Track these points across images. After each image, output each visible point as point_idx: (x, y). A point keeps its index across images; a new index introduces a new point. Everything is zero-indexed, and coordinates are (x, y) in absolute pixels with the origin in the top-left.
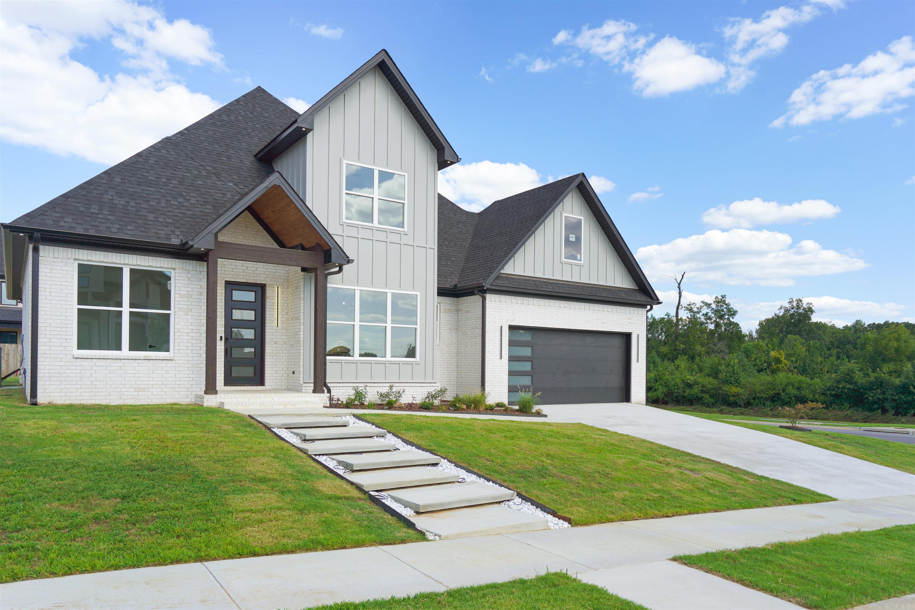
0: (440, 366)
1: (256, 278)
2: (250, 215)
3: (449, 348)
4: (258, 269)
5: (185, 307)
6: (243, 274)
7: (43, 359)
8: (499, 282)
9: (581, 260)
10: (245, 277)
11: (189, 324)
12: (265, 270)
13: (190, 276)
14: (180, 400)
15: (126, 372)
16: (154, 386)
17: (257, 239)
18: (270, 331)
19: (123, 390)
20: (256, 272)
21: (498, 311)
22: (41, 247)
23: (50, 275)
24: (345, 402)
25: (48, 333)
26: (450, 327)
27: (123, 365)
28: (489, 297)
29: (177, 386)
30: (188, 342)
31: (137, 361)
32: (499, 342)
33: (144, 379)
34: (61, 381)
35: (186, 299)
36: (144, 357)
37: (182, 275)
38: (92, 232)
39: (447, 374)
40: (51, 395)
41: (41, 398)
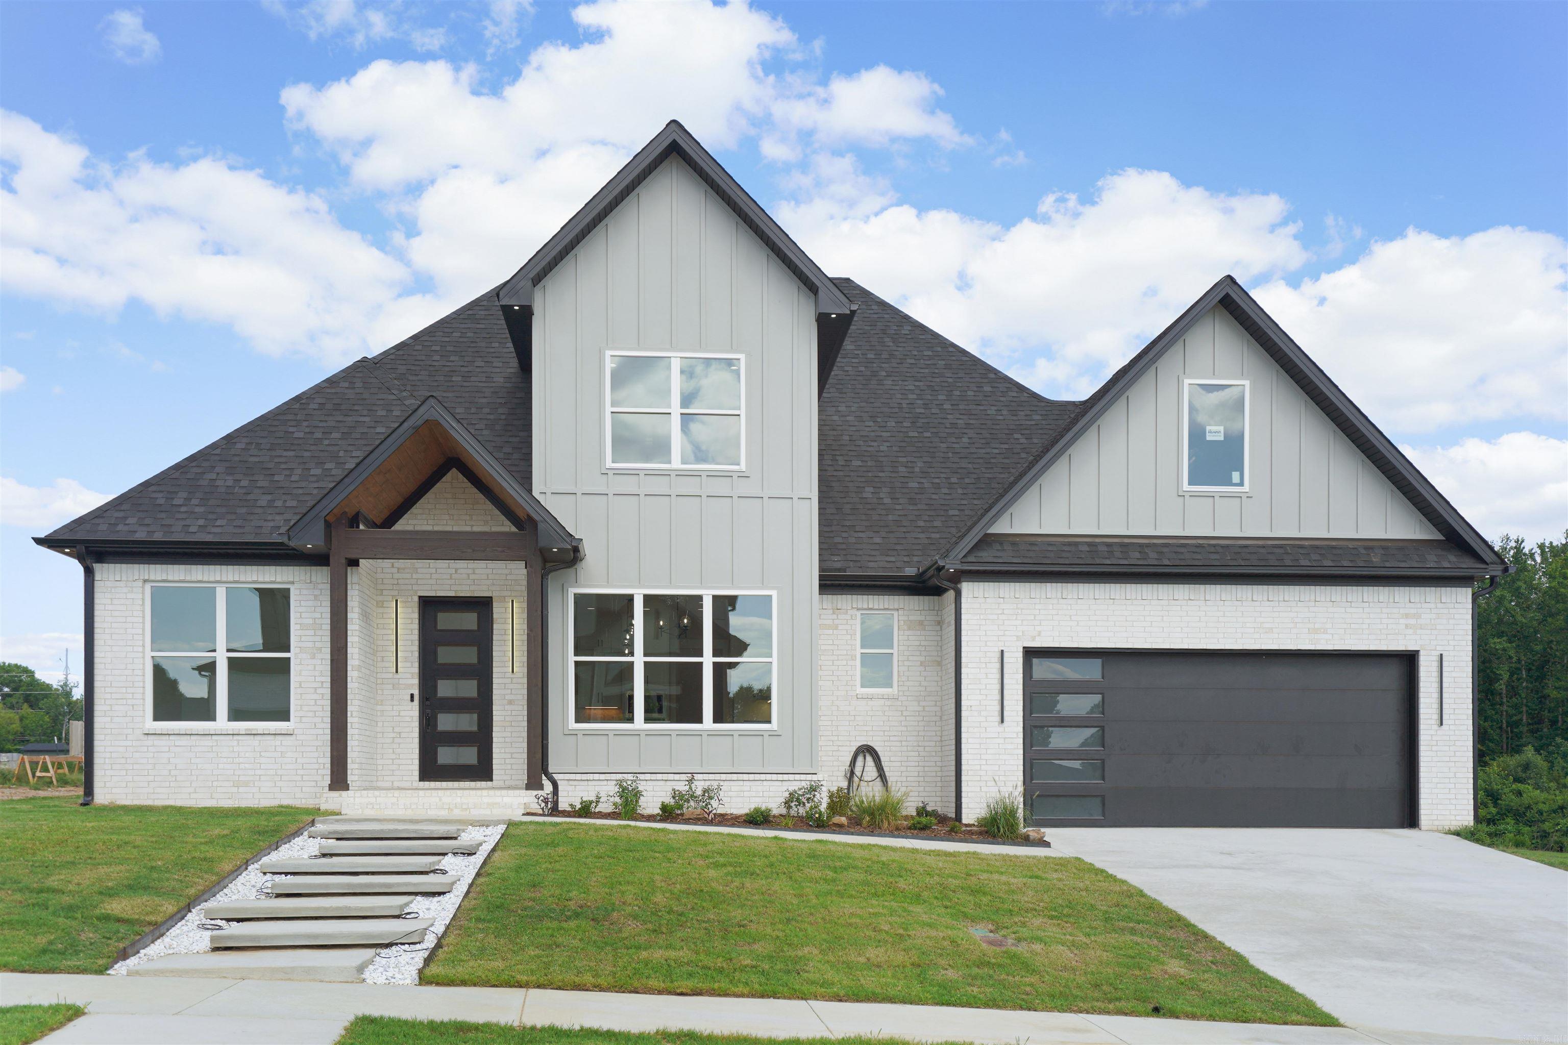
0: (898, 744)
1: (472, 588)
2: (460, 476)
3: (922, 703)
4: (477, 571)
5: (310, 645)
6: (449, 582)
7: (102, 737)
8: (986, 555)
9: (1241, 484)
10: (454, 588)
11: (317, 673)
12: (490, 571)
13: (317, 592)
14: (304, 801)
15: (220, 755)
16: (263, 778)
17: (474, 517)
18: (500, 681)
19: (215, 784)
20: (472, 577)
21: (995, 617)
22: (97, 567)
23: (110, 607)
24: (578, 806)
25: (108, 696)
26: (922, 659)
27: (215, 744)
28: (968, 589)
29: (299, 778)
30: (316, 704)
31: (236, 737)
32: (998, 687)
33: (247, 766)
34: (127, 770)
35: (312, 632)
36: (246, 730)
37: (305, 592)
38: (158, 536)
39: (916, 759)
40: (114, 791)
41: (101, 796)
